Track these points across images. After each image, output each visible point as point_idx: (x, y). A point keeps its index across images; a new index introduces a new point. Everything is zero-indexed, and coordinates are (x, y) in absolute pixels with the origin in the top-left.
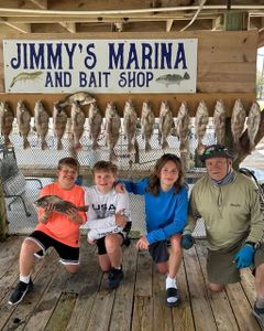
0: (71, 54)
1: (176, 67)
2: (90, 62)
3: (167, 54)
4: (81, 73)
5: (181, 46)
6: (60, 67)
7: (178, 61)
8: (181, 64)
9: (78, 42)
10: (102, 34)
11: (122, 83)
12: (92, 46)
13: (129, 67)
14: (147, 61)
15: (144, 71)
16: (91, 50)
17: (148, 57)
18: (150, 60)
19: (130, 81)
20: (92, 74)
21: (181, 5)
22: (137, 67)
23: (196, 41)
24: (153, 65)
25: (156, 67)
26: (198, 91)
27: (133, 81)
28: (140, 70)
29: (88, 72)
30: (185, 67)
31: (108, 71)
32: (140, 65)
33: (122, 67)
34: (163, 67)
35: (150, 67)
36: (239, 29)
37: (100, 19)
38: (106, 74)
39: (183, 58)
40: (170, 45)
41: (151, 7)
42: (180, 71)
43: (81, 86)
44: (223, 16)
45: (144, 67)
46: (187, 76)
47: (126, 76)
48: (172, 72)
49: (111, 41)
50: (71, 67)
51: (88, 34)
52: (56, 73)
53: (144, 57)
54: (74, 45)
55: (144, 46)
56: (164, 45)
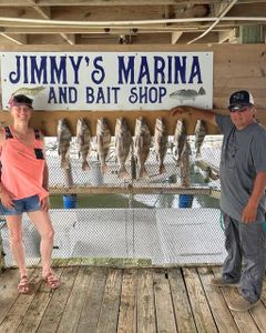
0: (76, 68)
1: (191, 82)
2: (98, 77)
3: (181, 68)
4: (88, 88)
5: (196, 59)
6: (65, 82)
7: (193, 75)
8: (196, 79)
9: (84, 54)
10: (111, 46)
11: (133, 99)
12: (100, 59)
13: (140, 82)
14: (159, 75)
15: (157, 86)
16: (99, 63)
17: (161, 71)
18: (163, 75)
19: (141, 97)
20: (100, 89)
21: (196, 17)
22: (149, 82)
23: (211, 54)
24: (166, 79)
25: (170, 82)
26: (214, 107)
27: (144, 96)
28: (153, 85)
29: (96, 87)
30: (200, 82)
31: (118, 86)
32: (152, 79)
33: (132, 82)
34: (176, 82)
35: (163, 82)
36: (256, 42)
37: (107, 30)
38: (116, 89)
39: (198, 72)
40: (184, 58)
41: (164, 17)
42: (195, 87)
43: (88, 102)
44: (238, 28)
45: (156, 82)
46: (202, 92)
47: (137, 92)
48: (187, 87)
49: (121, 54)
50: (77, 82)
51: (96, 46)
52: (60, 89)
53: (157, 71)
54: (80, 58)
55: (157, 59)
56: (177, 59)
